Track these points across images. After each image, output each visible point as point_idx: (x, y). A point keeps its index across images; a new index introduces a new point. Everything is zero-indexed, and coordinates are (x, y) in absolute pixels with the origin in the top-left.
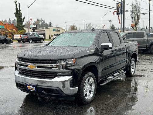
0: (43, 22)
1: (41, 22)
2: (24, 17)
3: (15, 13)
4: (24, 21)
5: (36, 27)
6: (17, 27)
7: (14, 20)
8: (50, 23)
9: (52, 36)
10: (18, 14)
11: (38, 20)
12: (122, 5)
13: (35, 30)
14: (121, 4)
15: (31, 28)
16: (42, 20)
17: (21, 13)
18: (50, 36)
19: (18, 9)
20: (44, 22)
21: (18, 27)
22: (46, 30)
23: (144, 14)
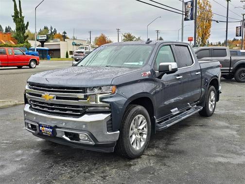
0: (53, 31)
1: (50, 32)
2: (28, 23)
3: (13, 16)
4: (27, 29)
5: (46, 38)
6: (16, 39)
7: (7, 27)
8: (65, 33)
9: (71, 53)
10: (18, 17)
11: (46, 28)
12: (193, 7)
13: (45, 44)
14: (192, 5)
15: (38, 40)
16: (51, 28)
17: (23, 16)
18: (67, 53)
19: (19, 10)
20: (55, 31)
21: (18, 38)
22: (62, 43)
23: (217, 22)
